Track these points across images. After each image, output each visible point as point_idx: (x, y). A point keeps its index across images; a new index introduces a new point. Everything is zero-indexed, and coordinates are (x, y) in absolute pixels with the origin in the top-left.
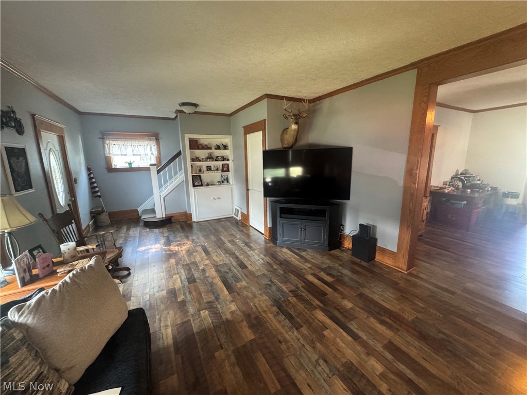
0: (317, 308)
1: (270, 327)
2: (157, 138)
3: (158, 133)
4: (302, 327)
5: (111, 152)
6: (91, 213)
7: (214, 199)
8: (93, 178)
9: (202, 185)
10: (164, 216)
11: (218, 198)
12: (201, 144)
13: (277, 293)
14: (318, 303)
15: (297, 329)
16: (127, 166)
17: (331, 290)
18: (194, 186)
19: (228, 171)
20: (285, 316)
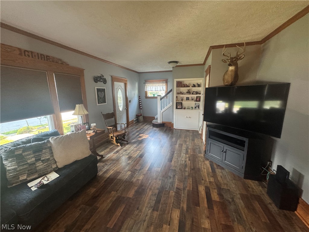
0: (180, 208)
1: (143, 198)
2: (167, 82)
3: (168, 79)
4: (157, 211)
5: (147, 89)
6: (136, 115)
7: (187, 117)
8: (140, 100)
9: (182, 108)
10: (161, 122)
11: (189, 117)
12: (184, 84)
13: (169, 184)
14: (185, 206)
15: (153, 210)
16: (153, 96)
17: (206, 205)
18: (177, 108)
19: (200, 101)
20: (157, 198)
